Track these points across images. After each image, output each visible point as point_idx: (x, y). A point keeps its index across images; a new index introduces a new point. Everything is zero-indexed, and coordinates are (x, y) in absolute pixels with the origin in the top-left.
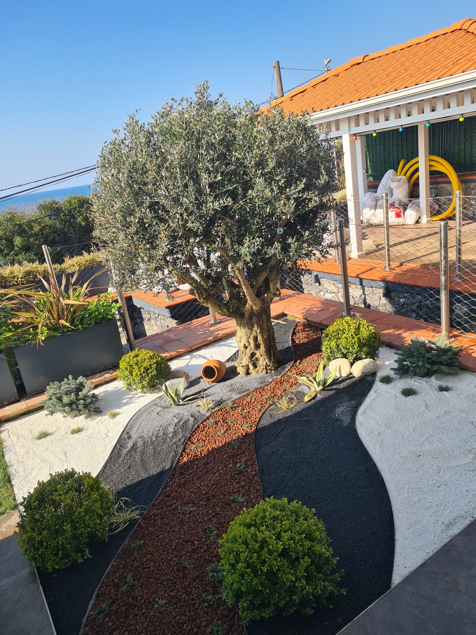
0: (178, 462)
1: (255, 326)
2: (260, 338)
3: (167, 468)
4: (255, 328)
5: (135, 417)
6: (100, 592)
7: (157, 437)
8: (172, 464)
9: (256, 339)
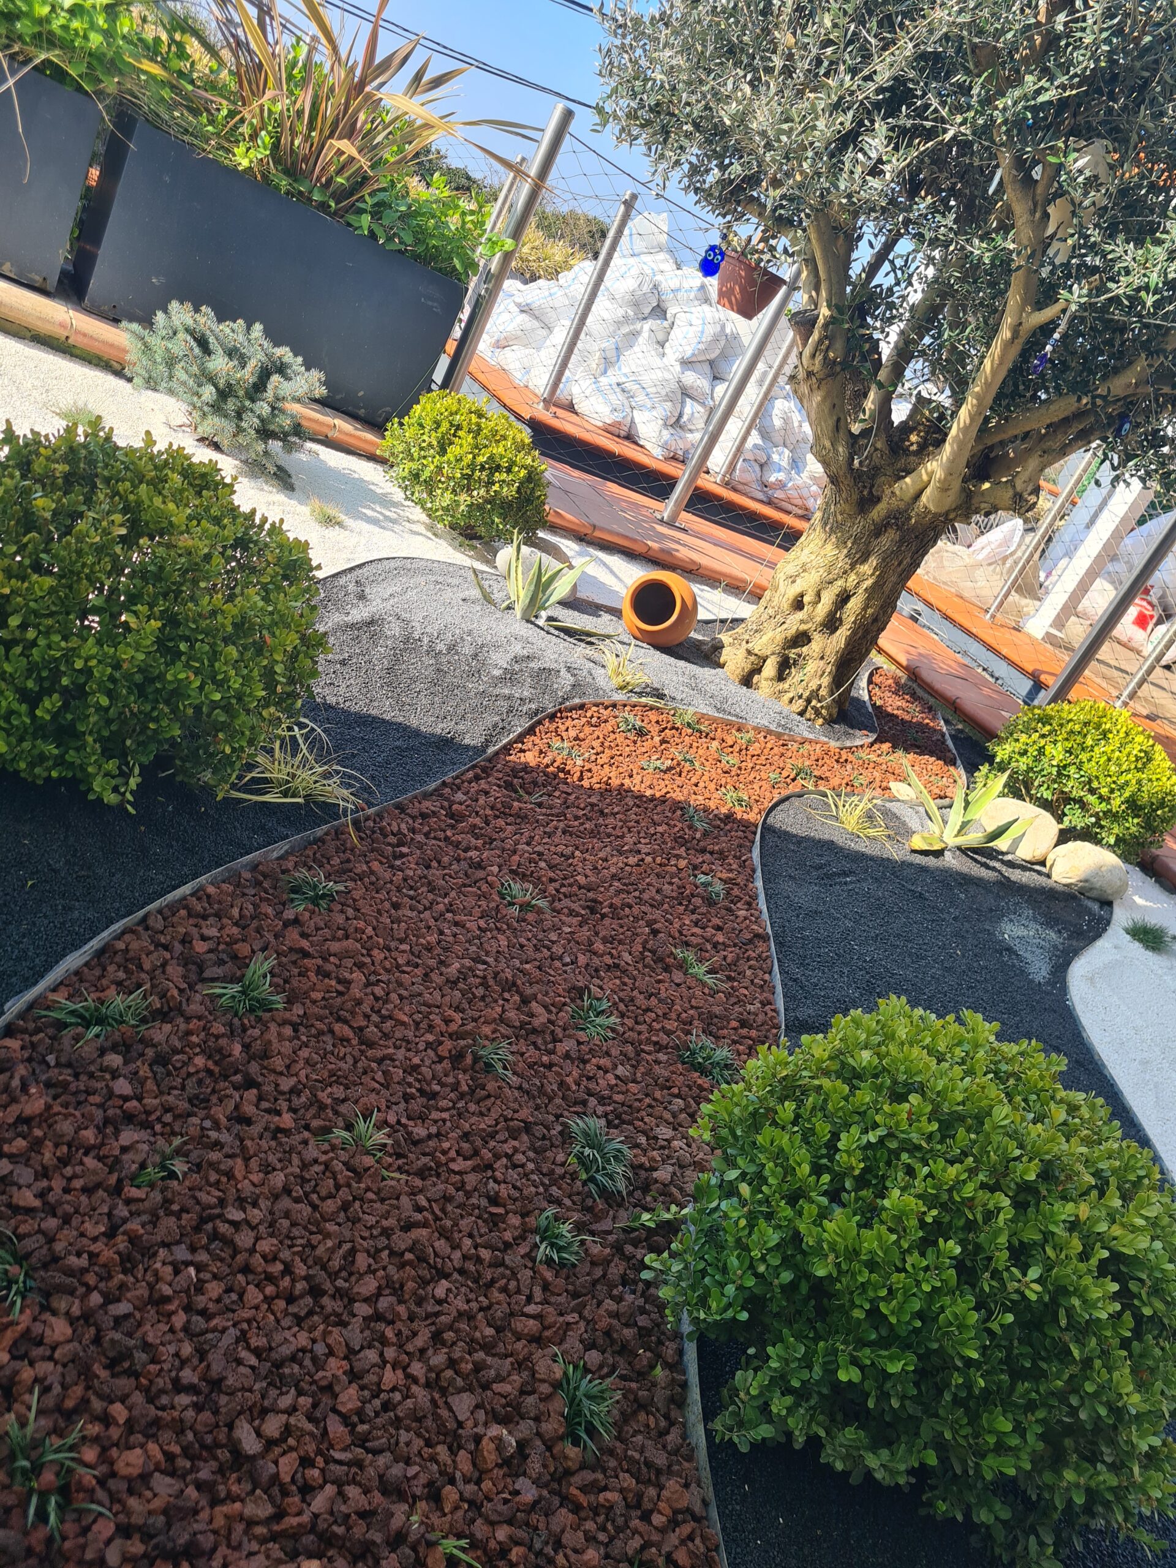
0: (507, 749)
1: (873, 561)
2: (854, 605)
3: (467, 741)
4: (866, 568)
5: (393, 564)
6: (121, 945)
7: (452, 648)
8: (487, 743)
9: (844, 598)
